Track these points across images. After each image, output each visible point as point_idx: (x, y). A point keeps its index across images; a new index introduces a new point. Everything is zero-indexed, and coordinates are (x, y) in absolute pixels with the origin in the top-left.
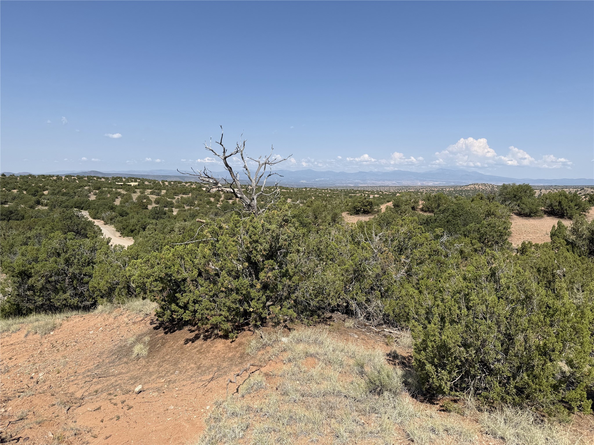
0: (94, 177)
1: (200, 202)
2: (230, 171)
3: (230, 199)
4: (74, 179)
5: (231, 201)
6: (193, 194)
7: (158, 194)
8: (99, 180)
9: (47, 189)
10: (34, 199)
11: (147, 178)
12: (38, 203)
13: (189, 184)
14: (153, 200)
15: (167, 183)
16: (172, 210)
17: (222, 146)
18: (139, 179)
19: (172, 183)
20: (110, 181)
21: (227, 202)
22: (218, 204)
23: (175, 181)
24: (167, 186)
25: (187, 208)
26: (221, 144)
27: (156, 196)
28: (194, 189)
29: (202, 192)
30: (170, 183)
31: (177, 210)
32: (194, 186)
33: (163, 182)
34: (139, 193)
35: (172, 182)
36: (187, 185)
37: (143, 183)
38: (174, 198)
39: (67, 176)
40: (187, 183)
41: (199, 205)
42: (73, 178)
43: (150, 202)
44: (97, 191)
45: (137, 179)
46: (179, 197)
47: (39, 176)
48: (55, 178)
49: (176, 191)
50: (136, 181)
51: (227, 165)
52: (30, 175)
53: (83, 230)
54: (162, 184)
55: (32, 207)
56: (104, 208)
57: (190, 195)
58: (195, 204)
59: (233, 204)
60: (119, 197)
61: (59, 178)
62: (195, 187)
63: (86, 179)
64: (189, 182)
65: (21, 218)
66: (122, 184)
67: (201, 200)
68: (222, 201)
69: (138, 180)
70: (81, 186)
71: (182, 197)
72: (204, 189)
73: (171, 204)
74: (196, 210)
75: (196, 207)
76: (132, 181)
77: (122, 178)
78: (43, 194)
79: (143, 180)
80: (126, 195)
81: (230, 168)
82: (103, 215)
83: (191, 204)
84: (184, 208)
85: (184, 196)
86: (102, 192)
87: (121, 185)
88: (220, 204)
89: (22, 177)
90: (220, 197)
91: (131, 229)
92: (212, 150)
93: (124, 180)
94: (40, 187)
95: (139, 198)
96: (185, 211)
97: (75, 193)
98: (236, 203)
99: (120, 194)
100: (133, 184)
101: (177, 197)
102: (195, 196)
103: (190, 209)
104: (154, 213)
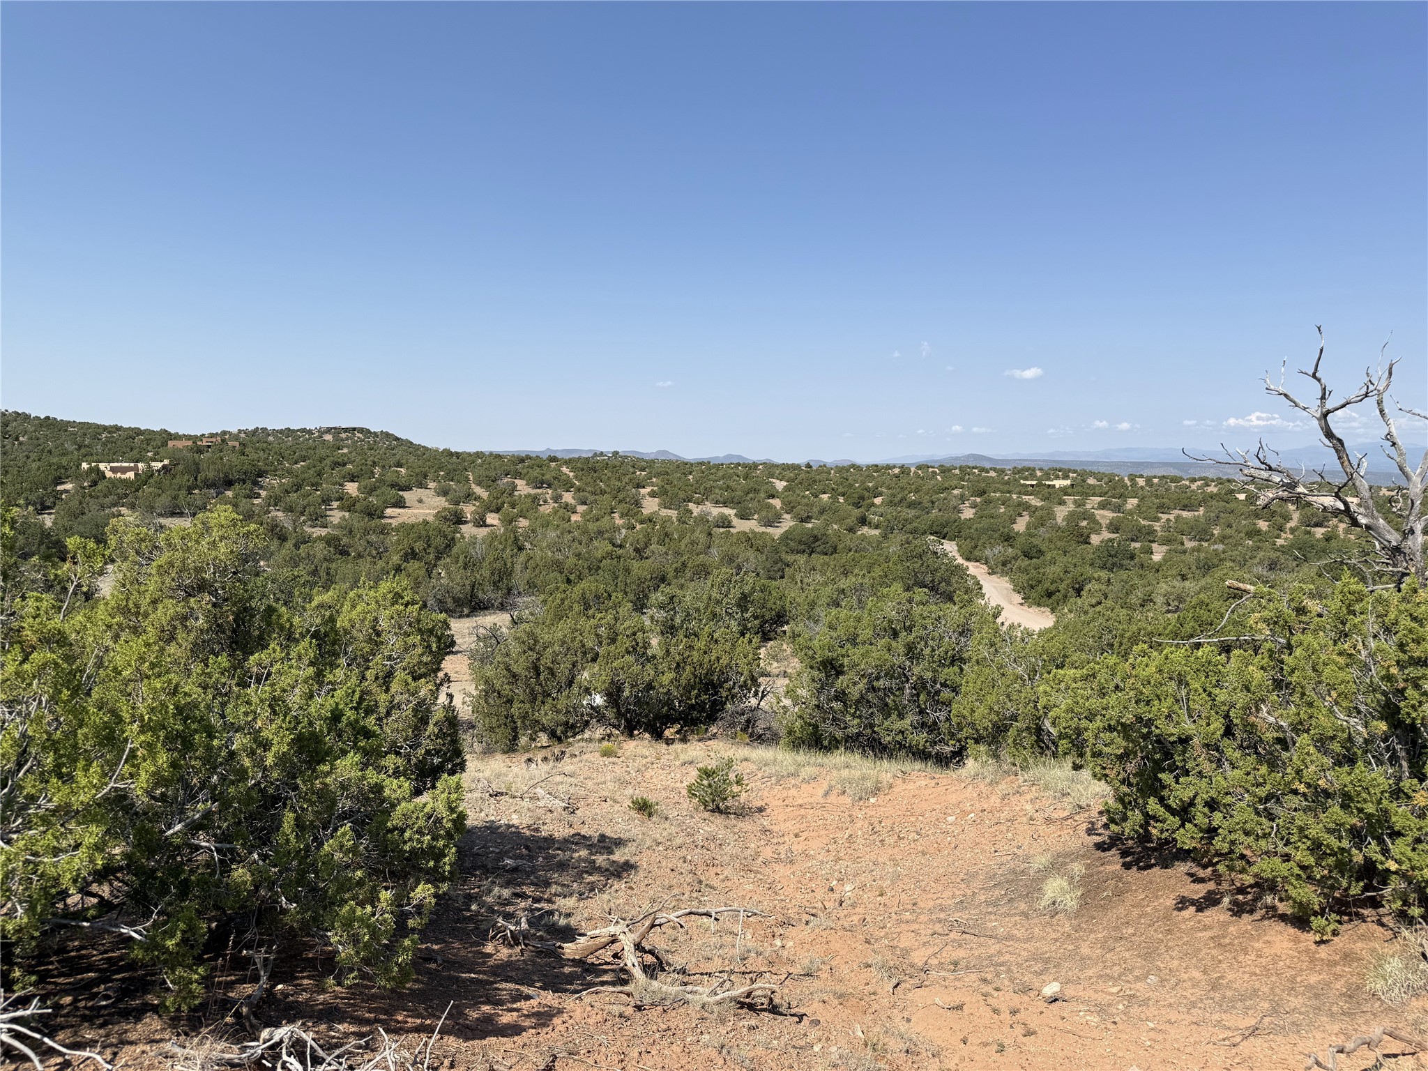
0: (974, 468)
1: (1228, 531)
2: (1337, 451)
3: (1316, 525)
4: (933, 472)
5: (1319, 532)
6: (1207, 507)
7: (1118, 509)
8: (983, 474)
9: (880, 494)
10: (857, 512)
11: (1094, 469)
12: (863, 521)
13: (1199, 483)
14: (1104, 522)
15: (1141, 482)
16: (1151, 548)
17: (1319, 380)
18: (1075, 472)
19: (1156, 481)
20: (1006, 478)
21: (1309, 533)
22: (1278, 537)
23: (1164, 477)
24: (1142, 487)
25: (1189, 544)
26: (1314, 376)
27: (1114, 512)
28: (1212, 496)
29: (1236, 505)
30: (1149, 481)
31: (1165, 548)
32: (1212, 489)
33: (1132, 478)
34: (1072, 506)
35: (1155, 477)
36: (1194, 487)
37: (1084, 481)
38: (1158, 519)
39: (919, 467)
40: (1193, 480)
41: (1223, 539)
42: (931, 470)
43: (1097, 527)
44: (978, 500)
45: (1070, 471)
46: (1172, 517)
47: (868, 467)
48: (897, 471)
49: (1164, 500)
50: (1066, 477)
51: (1329, 434)
52: (853, 466)
53: (944, 584)
54: (1129, 484)
55: (851, 530)
56: (991, 537)
57: (1201, 513)
58: (1213, 535)
59: (1328, 539)
60: (1024, 513)
61: (904, 470)
62: (1215, 490)
63: (957, 472)
64: (1201, 479)
65: (831, 550)
66: (1034, 483)
67: (1230, 526)
68: (1293, 530)
69: (1071, 475)
70: (946, 489)
71: (1178, 518)
72: (1242, 497)
73: (1148, 534)
74: (1216, 550)
75: (1215, 543)
76: (1057, 477)
77: (1034, 470)
78: (873, 504)
79: (1083, 475)
80: (1042, 508)
81: (1340, 441)
82: (988, 552)
83: (1202, 533)
84: (1182, 544)
85: (1185, 514)
86: (988, 502)
87: (1032, 486)
88: (1286, 539)
89: (840, 469)
90: (1287, 518)
91: (1047, 590)
92: (1286, 395)
93: (1039, 473)
94: (867, 490)
95: (1071, 517)
96: (1184, 552)
97: (933, 503)
98: (1336, 537)
99: (1027, 506)
100: (1058, 483)
101: (1165, 517)
102: (1213, 515)
103: (1198, 549)
104: (1106, 554)
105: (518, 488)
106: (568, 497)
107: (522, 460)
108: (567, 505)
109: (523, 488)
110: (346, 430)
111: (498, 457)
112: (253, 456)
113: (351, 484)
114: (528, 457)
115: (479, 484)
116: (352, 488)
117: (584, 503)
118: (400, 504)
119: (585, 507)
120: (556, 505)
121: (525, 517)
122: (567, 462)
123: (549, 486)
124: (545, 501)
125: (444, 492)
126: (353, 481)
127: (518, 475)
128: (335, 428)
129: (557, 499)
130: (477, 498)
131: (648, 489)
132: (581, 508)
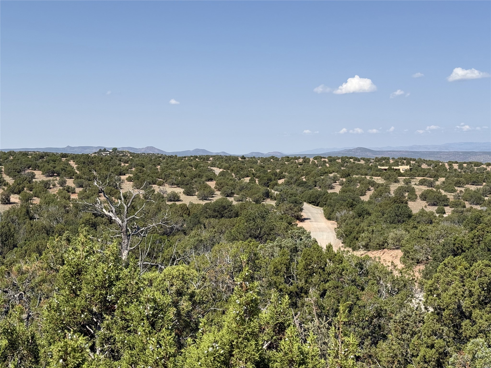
0: (350, 158)
4: (324, 161)
8: (356, 162)
11: (427, 159)
15: (456, 166)
18: (414, 160)
19: (465, 165)
20: (370, 164)
24: (456, 169)
33: (450, 164)
36: (489, 169)
37: (419, 166)
39: (315, 158)
40: (489, 165)
42: (323, 159)
45: (411, 159)
48: (301, 160)
50: (408, 164)
54: (448, 167)
61: (306, 160)
63: (340, 161)
66: (387, 168)
69: (412, 162)
76: (403, 164)
77: (388, 159)
79: (420, 162)
87: (386, 170)
93: (391, 161)
100: (402, 168)
105: (36, 177)
106: (70, 183)
108: (69, 188)
109: (39, 176)
115: (8, 174)
117: (81, 186)
119: (81, 189)
120: (61, 188)
121: (38, 197)
123: (58, 175)
124: (54, 185)
127: (37, 167)
129: (62, 183)
130: (6, 184)
131: (127, 176)
132: (78, 190)
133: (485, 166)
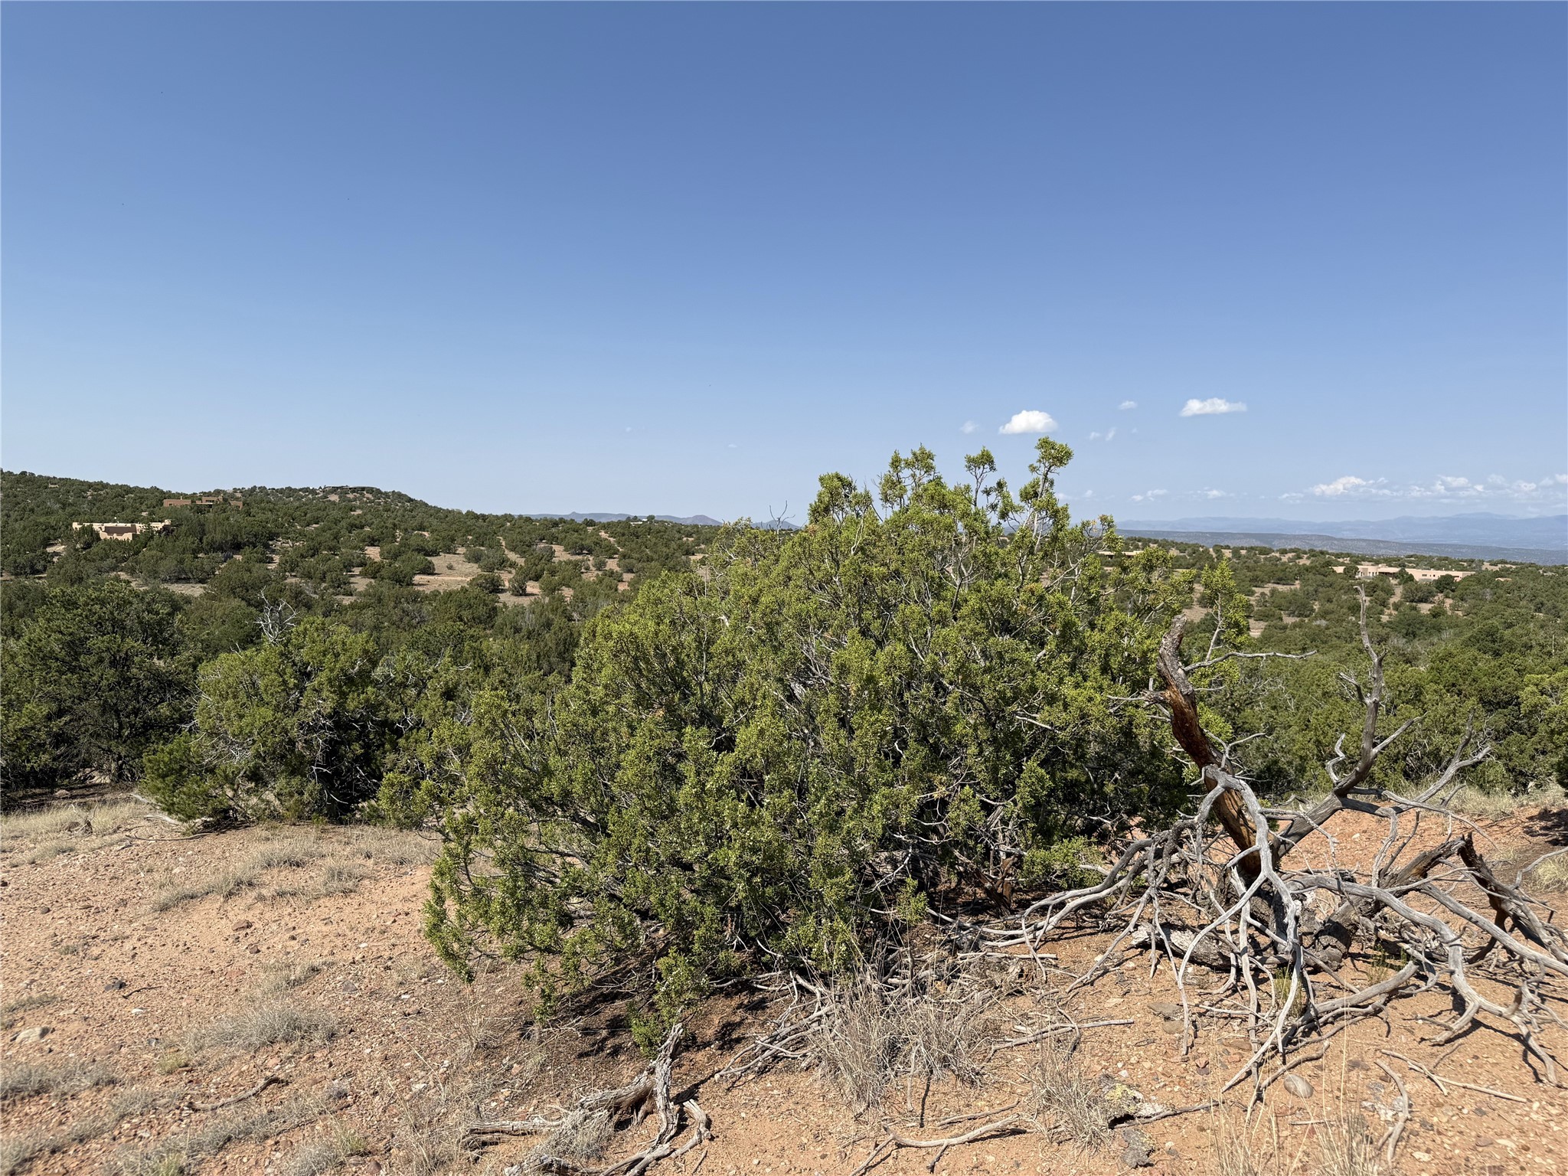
6: (1305, 582)
11: (1176, 539)
18: (1155, 542)
21: (1415, 609)
22: (1382, 612)
23: (1252, 548)
24: (1229, 559)
25: (1289, 620)
28: (1307, 569)
29: (1334, 578)
30: (1236, 552)
31: (1263, 624)
32: (1305, 561)
33: (1218, 549)
35: (1242, 548)
36: (1285, 559)
38: (1252, 593)
40: (1284, 552)
41: (1324, 614)
45: (1150, 541)
46: (1267, 591)
49: (1258, 573)
54: (1214, 555)
57: (1298, 587)
58: (1313, 610)
62: (1308, 563)
64: (1291, 551)
67: (1330, 601)
68: (1396, 607)
69: (1151, 545)
71: (1273, 592)
72: (1340, 570)
74: (1319, 626)
75: (1316, 619)
76: (1137, 548)
79: (1165, 545)
83: (1301, 609)
84: (1281, 619)
85: (1280, 588)
88: (1390, 615)
90: (1390, 592)
101: (1259, 590)
102: (1311, 589)
105: (556, 554)
106: (612, 565)
107: (555, 524)
108: (612, 573)
109: (561, 554)
110: (354, 490)
111: (528, 519)
112: (260, 517)
113: (371, 548)
114: (562, 520)
115: (513, 549)
116: (373, 553)
117: (630, 571)
118: (429, 570)
119: (631, 576)
120: (600, 573)
121: (568, 586)
122: (606, 527)
123: (590, 552)
124: (587, 569)
125: (475, 558)
126: (373, 545)
127: (554, 539)
128: (341, 488)
129: (600, 566)
130: (513, 565)
131: (699, 557)
132: (627, 577)
133: (1278, 555)
